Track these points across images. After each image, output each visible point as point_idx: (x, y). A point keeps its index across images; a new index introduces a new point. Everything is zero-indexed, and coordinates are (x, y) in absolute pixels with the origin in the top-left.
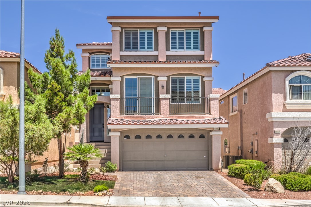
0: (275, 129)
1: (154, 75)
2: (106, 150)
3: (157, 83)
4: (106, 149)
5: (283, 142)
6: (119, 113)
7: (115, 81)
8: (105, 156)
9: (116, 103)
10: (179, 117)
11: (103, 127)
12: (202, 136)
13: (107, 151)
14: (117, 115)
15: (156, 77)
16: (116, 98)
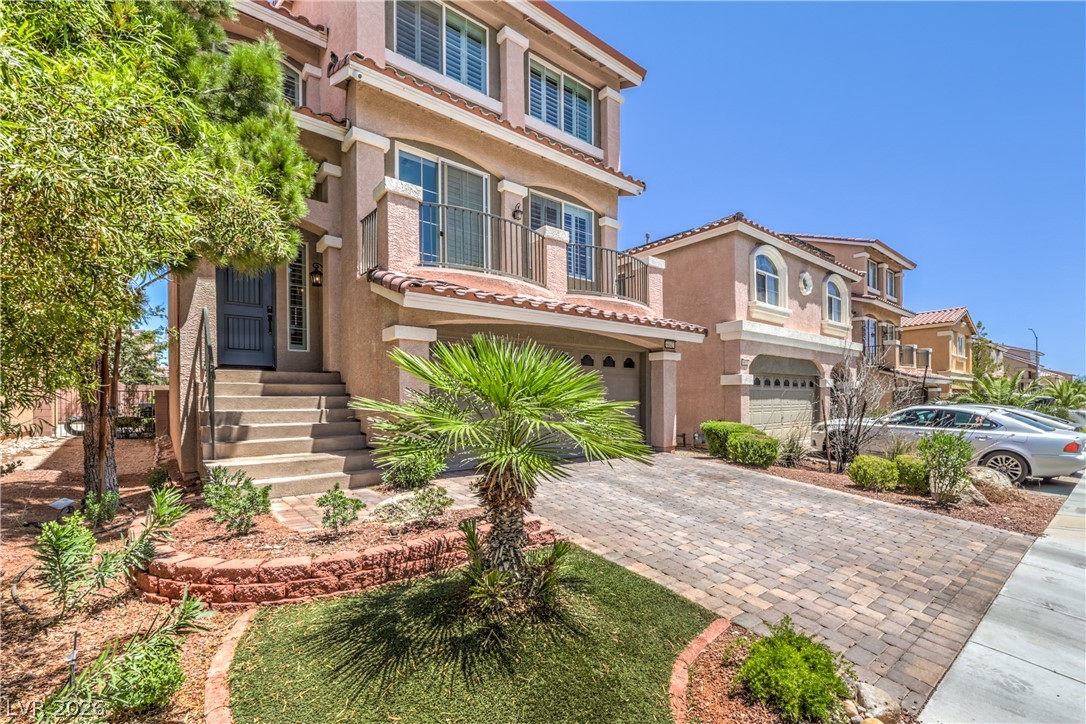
0: (742, 357)
1: (488, 172)
2: (323, 398)
3: (498, 198)
4: (324, 395)
5: (752, 383)
6: (416, 259)
7: (366, 147)
8: (324, 422)
9: (407, 217)
10: (596, 301)
11: (271, 319)
12: (629, 364)
13: (326, 402)
14: (412, 263)
15: (497, 180)
16: (407, 198)
